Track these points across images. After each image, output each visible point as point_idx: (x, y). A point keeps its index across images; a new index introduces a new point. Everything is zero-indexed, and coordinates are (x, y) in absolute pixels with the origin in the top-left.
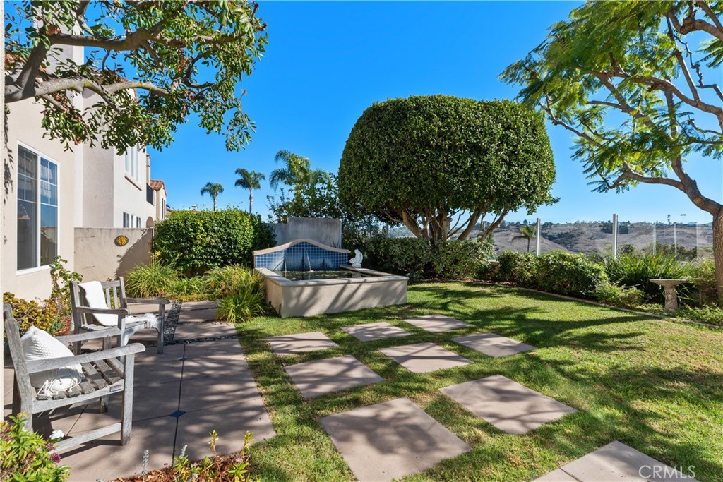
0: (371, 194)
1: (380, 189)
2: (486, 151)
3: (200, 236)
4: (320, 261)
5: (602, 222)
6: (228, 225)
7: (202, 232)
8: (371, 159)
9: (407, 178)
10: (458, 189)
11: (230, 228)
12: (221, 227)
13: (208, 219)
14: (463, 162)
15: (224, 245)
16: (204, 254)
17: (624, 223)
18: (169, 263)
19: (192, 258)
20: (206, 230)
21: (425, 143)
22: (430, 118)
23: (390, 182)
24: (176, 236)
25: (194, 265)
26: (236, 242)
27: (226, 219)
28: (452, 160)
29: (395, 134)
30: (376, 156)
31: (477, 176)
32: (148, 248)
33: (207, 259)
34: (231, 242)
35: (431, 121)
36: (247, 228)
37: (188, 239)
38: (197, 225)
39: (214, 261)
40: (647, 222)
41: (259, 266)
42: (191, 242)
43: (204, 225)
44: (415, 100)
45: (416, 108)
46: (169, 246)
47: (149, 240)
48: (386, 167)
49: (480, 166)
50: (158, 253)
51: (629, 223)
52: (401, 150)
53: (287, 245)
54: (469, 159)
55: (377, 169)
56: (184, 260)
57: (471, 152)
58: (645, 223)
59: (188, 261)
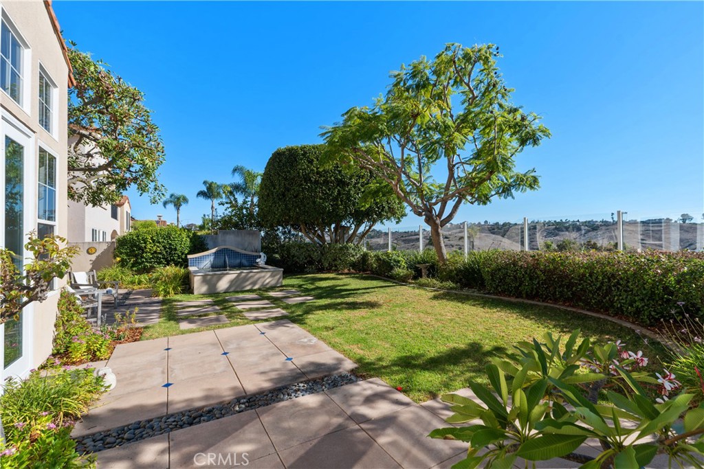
0: (275, 213)
1: (280, 210)
2: (348, 184)
3: (149, 246)
4: (238, 261)
5: (555, 221)
6: (170, 238)
7: (151, 243)
8: (274, 189)
9: (296, 202)
10: (329, 210)
11: (171, 240)
12: (164, 239)
13: (154, 234)
14: (332, 192)
15: (166, 252)
16: (152, 258)
17: (574, 221)
18: (126, 265)
19: (143, 262)
20: (153, 242)
21: (307, 179)
22: (311, 162)
23: (286, 205)
24: (132, 247)
25: (145, 266)
26: (176, 249)
27: (168, 234)
28: (325, 190)
29: (289, 172)
30: (277, 187)
31: (341, 201)
32: (112, 255)
33: (155, 262)
34: (172, 249)
35: (312, 164)
36: (184, 240)
37: (140, 248)
38: (147, 238)
39: (160, 263)
40: (594, 220)
41: (191, 266)
42: (143, 250)
43: (152, 238)
44: (303, 148)
45: (303, 155)
46: (127, 254)
47: (112, 250)
48: (284, 195)
49: (344, 194)
50: (118, 259)
51: (578, 221)
52: (292, 184)
53: (214, 250)
54: (336, 190)
55: (278, 196)
56: (138, 263)
57: (338, 185)
58: (592, 221)
59: (140, 264)
